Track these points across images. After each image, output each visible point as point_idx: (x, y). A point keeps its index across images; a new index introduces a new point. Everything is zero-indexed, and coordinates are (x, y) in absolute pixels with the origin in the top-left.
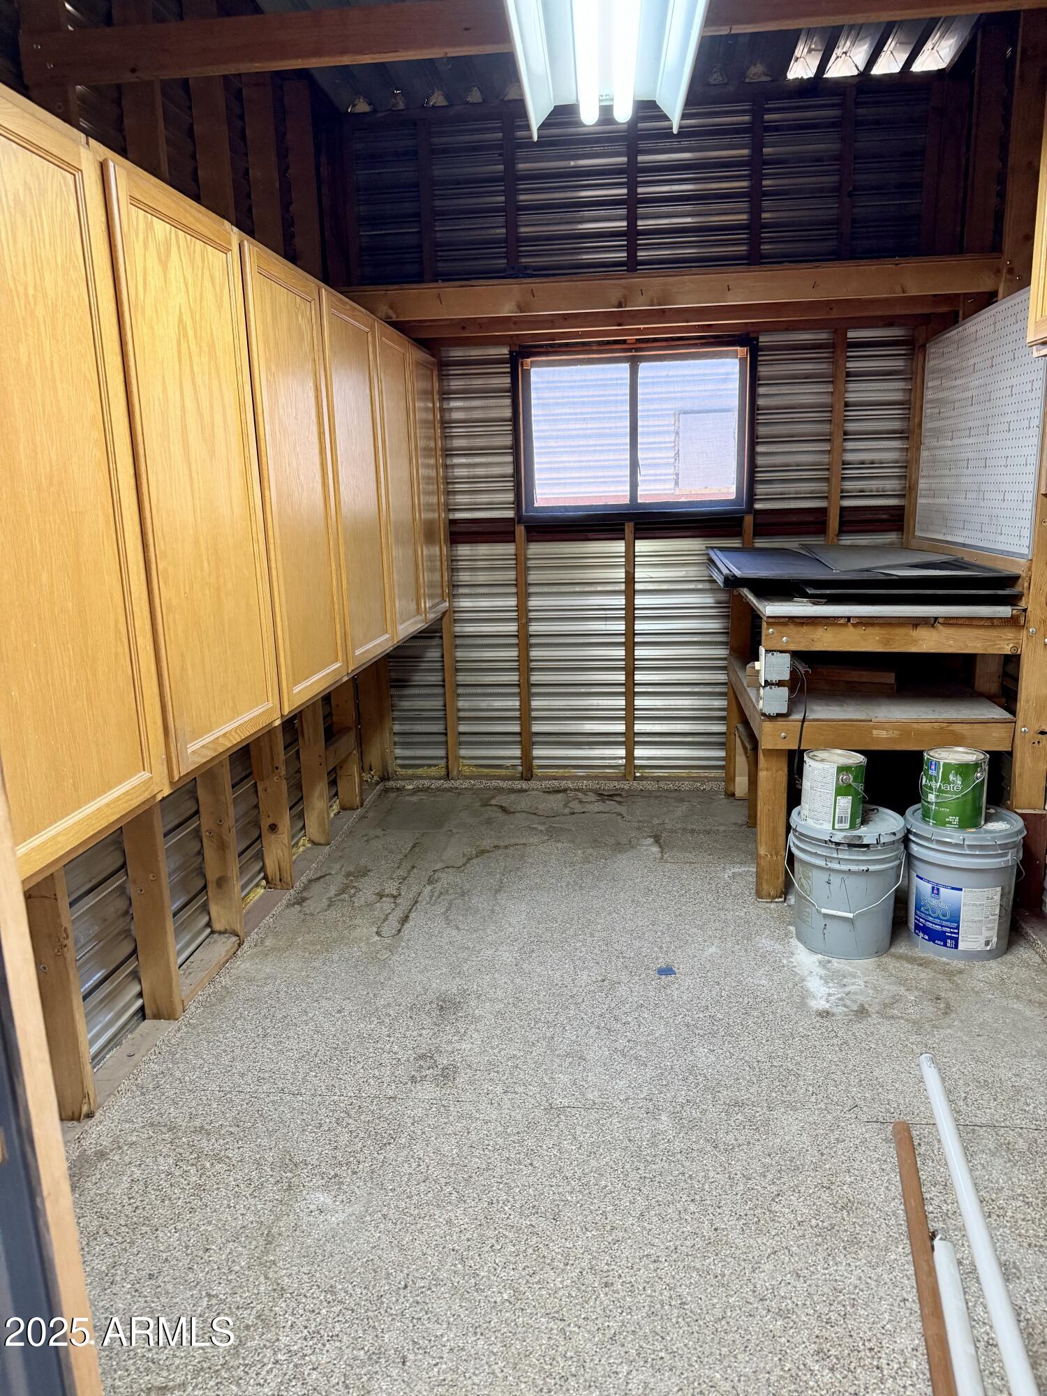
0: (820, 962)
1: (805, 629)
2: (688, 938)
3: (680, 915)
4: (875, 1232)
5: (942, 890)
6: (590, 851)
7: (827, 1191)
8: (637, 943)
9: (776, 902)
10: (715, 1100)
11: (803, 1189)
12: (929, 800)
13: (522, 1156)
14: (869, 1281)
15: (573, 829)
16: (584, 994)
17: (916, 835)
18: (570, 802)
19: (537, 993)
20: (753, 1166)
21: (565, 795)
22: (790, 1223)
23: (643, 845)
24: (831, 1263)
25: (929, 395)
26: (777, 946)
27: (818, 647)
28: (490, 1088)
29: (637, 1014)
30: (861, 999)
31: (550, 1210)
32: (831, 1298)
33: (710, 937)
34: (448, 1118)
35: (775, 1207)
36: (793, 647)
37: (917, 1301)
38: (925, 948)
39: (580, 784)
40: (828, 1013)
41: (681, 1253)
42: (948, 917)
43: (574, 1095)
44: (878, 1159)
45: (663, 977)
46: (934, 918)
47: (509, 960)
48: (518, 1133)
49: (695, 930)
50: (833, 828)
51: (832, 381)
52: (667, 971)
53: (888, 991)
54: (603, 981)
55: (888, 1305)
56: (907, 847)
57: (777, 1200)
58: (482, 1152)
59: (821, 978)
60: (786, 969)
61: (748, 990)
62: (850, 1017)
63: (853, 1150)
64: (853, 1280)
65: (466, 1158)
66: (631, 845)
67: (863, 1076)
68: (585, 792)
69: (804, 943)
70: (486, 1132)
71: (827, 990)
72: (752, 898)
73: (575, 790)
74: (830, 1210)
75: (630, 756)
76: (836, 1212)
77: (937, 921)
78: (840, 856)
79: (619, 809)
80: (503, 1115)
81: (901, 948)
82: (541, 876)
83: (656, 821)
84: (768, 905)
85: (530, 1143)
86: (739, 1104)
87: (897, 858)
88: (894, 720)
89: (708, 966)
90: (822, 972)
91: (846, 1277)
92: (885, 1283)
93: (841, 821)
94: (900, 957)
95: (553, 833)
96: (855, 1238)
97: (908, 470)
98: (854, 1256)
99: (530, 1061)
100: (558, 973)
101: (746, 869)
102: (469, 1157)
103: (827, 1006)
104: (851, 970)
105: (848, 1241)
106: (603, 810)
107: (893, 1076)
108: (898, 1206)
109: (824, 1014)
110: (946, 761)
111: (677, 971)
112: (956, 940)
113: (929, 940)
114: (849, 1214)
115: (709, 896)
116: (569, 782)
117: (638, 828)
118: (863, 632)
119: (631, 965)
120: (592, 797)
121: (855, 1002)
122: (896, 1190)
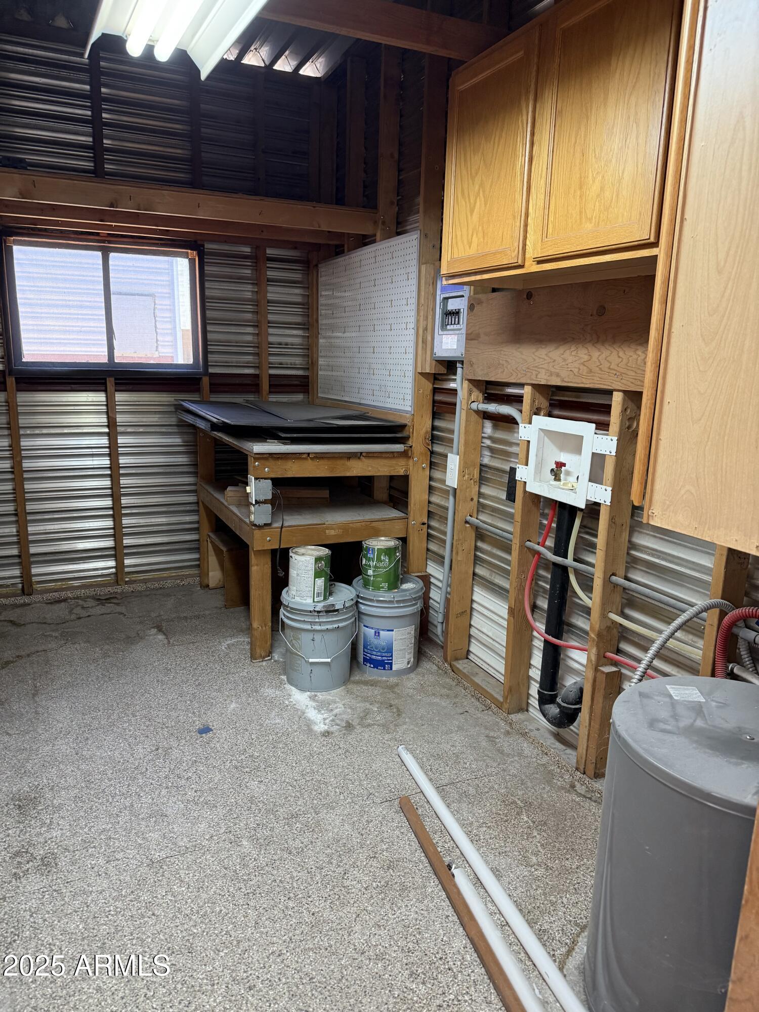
0: (310, 698)
1: (279, 462)
2: (212, 701)
3: (199, 684)
4: (414, 877)
5: (381, 632)
6: (106, 647)
7: (375, 859)
8: (173, 713)
9: (266, 660)
10: (277, 819)
11: (359, 863)
12: (369, 574)
13: (143, 910)
14: (422, 912)
15: (84, 631)
16: (144, 764)
17: (362, 598)
18: (73, 609)
19: (104, 773)
20: (321, 858)
21: (67, 604)
22: (360, 890)
23: (150, 635)
24: (396, 909)
25: (322, 301)
26: (278, 692)
27: (289, 475)
28: (93, 862)
29: (194, 769)
30: (345, 717)
31: (183, 947)
32: (405, 933)
33: (228, 696)
34: (63, 900)
35: (347, 883)
36: (273, 476)
37: (455, 914)
38: (372, 674)
39: (78, 593)
40: (328, 733)
41: (296, 942)
42: (385, 650)
43: (167, 847)
44: (397, 827)
45: (204, 735)
46: (377, 652)
47: (68, 751)
48: (132, 892)
49: (214, 694)
50: (314, 601)
51: (257, 284)
52: (205, 730)
53: (360, 708)
54: (157, 749)
55: (439, 924)
56: (358, 607)
57: (346, 877)
58: (106, 919)
59: (315, 709)
60: (289, 707)
61: (269, 730)
62: (344, 732)
63: (379, 825)
64: (413, 915)
65: (94, 929)
66: (140, 637)
67: (367, 771)
68: (84, 599)
69: (296, 686)
70: (104, 901)
71: (322, 716)
72: (248, 661)
73: (74, 598)
74: (382, 872)
75: (120, 566)
76: (386, 872)
77: (379, 654)
78: (320, 620)
79: (119, 609)
80: (114, 882)
81: (357, 677)
82: (71, 675)
83: (153, 615)
84: (261, 664)
85: (145, 897)
86: (295, 816)
87: (353, 616)
88: (339, 522)
89: (234, 718)
90: (314, 704)
91: (408, 915)
92: (432, 910)
93: (318, 596)
94: (358, 683)
95: (68, 637)
96: (404, 886)
97: (310, 351)
98: (407, 898)
99: (119, 830)
100: (117, 753)
101: (236, 640)
102: (96, 927)
103: (326, 727)
104: (331, 698)
105: (400, 890)
106: (106, 612)
107: (384, 766)
108: (419, 854)
109: (327, 734)
110: (379, 547)
111: (213, 728)
112: (391, 664)
113: (374, 668)
114: (394, 871)
115: (216, 666)
116: (69, 592)
117: (141, 623)
118: (317, 463)
119: (175, 731)
120: (91, 603)
121: (342, 720)
122: (415, 845)
